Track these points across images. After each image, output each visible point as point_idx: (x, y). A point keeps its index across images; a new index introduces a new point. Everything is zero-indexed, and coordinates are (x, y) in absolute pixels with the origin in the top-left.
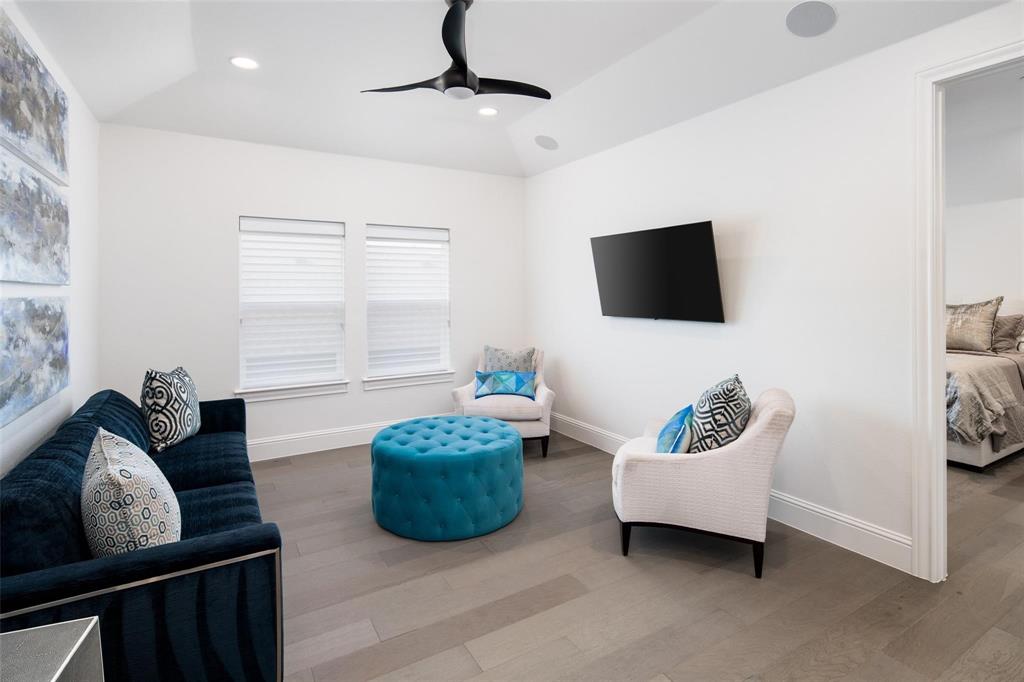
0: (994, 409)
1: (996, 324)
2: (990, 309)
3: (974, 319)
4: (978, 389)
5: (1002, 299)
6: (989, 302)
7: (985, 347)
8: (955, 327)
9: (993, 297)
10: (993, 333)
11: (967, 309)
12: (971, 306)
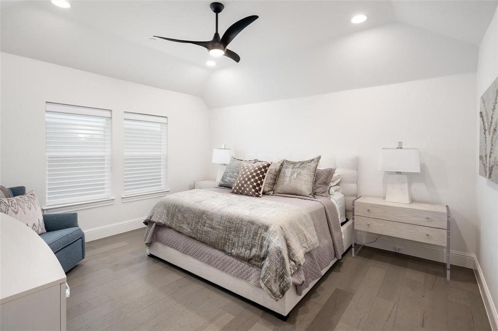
0: (296, 260)
1: (317, 175)
2: (313, 164)
3: (304, 172)
4: (286, 240)
5: (319, 158)
6: (313, 160)
7: (308, 193)
8: (293, 177)
9: (316, 156)
10: (315, 182)
11: (301, 165)
12: (303, 163)
